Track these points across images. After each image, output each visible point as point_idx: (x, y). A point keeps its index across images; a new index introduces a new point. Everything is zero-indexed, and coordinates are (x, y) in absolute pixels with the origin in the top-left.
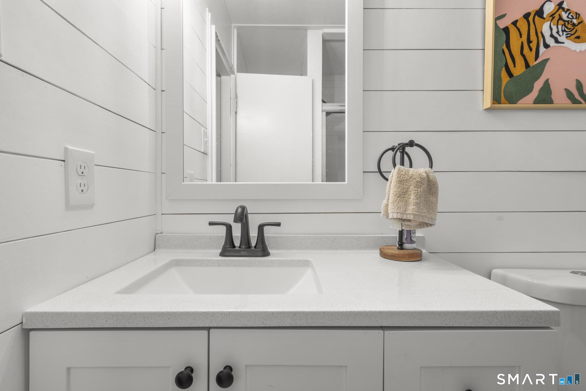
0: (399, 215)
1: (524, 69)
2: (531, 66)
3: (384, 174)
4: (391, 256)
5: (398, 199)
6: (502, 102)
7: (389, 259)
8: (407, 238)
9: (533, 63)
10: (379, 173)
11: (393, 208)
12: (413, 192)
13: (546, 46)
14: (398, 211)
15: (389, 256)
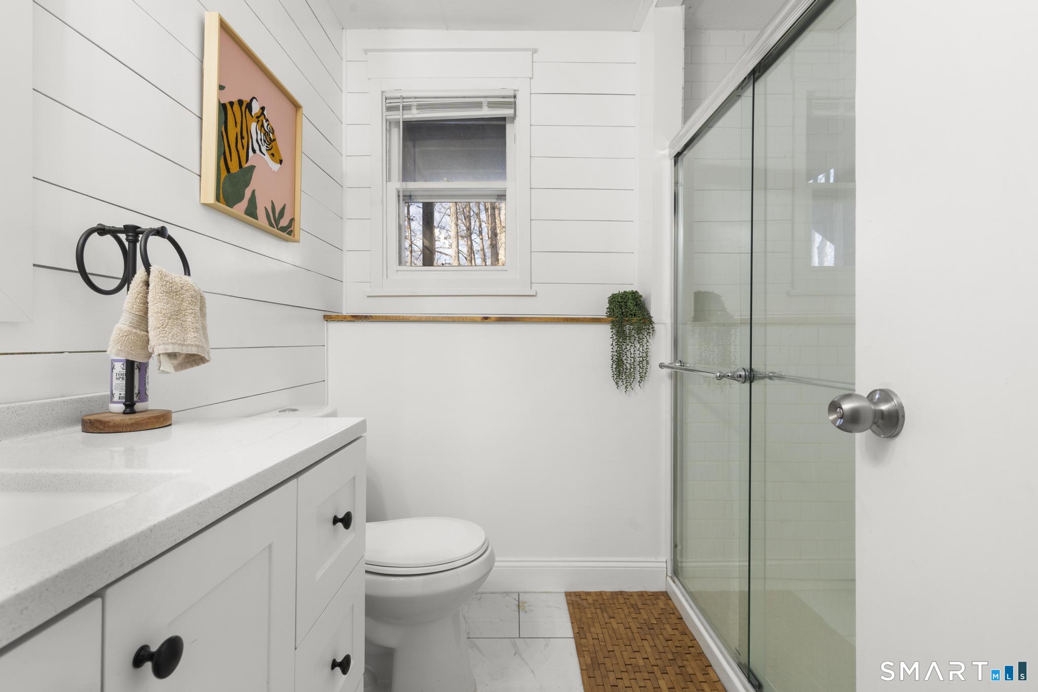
0: (176, 346)
1: (238, 169)
2: (243, 167)
3: (91, 277)
4: (132, 424)
5: (170, 321)
6: (221, 201)
7: (128, 430)
8: (139, 392)
9: (245, 166)
10: (79, 274)
11: (163, 337)
12: (188, 311)
13: (254, 151)
14: (174, 341)
15: (128, 424)
